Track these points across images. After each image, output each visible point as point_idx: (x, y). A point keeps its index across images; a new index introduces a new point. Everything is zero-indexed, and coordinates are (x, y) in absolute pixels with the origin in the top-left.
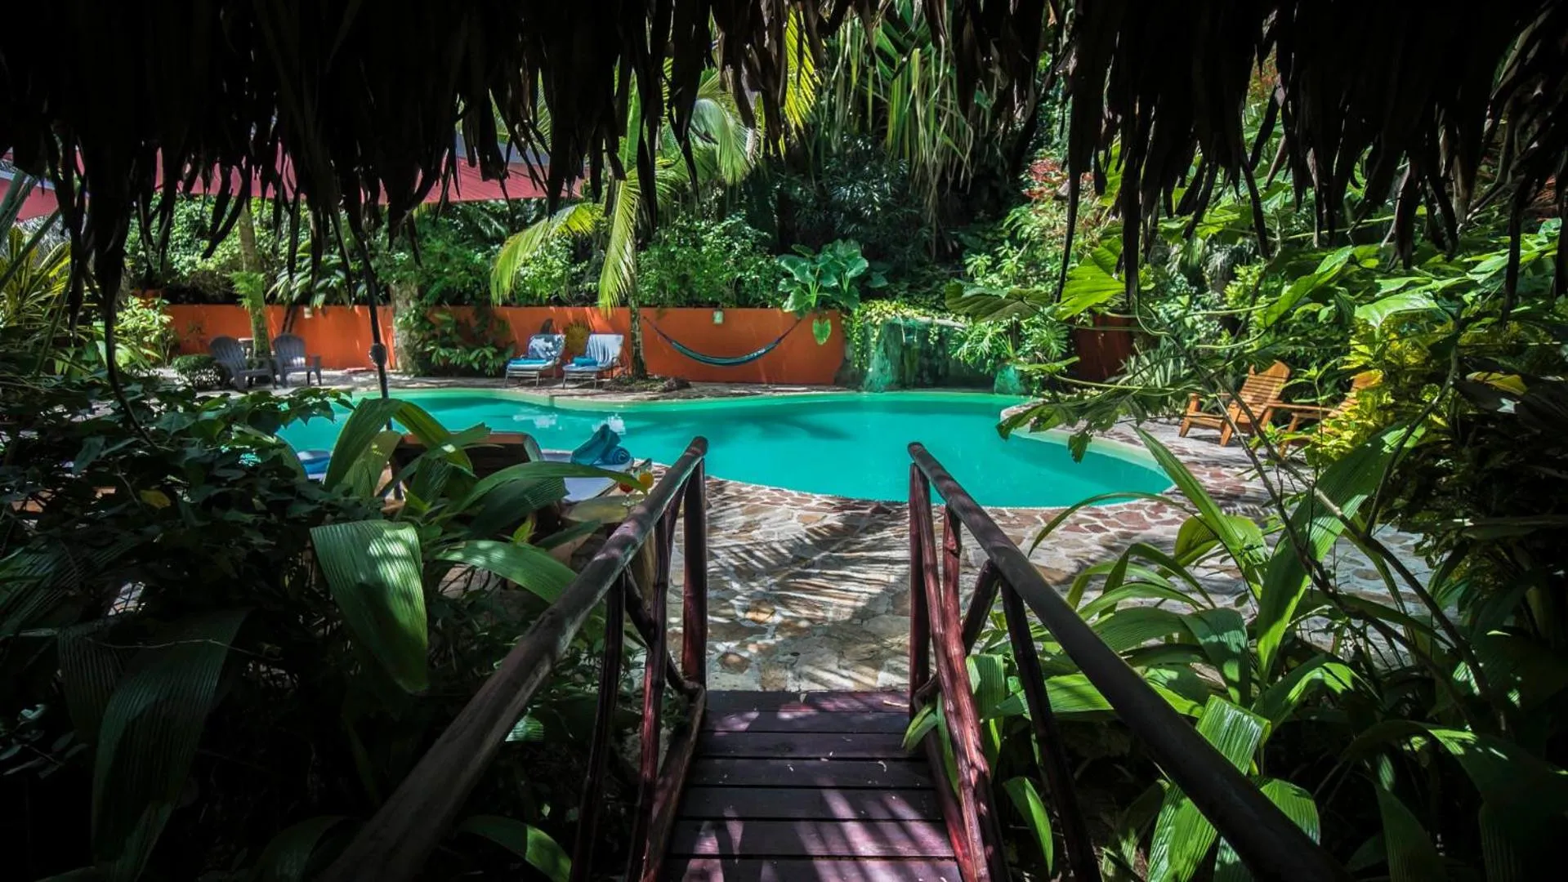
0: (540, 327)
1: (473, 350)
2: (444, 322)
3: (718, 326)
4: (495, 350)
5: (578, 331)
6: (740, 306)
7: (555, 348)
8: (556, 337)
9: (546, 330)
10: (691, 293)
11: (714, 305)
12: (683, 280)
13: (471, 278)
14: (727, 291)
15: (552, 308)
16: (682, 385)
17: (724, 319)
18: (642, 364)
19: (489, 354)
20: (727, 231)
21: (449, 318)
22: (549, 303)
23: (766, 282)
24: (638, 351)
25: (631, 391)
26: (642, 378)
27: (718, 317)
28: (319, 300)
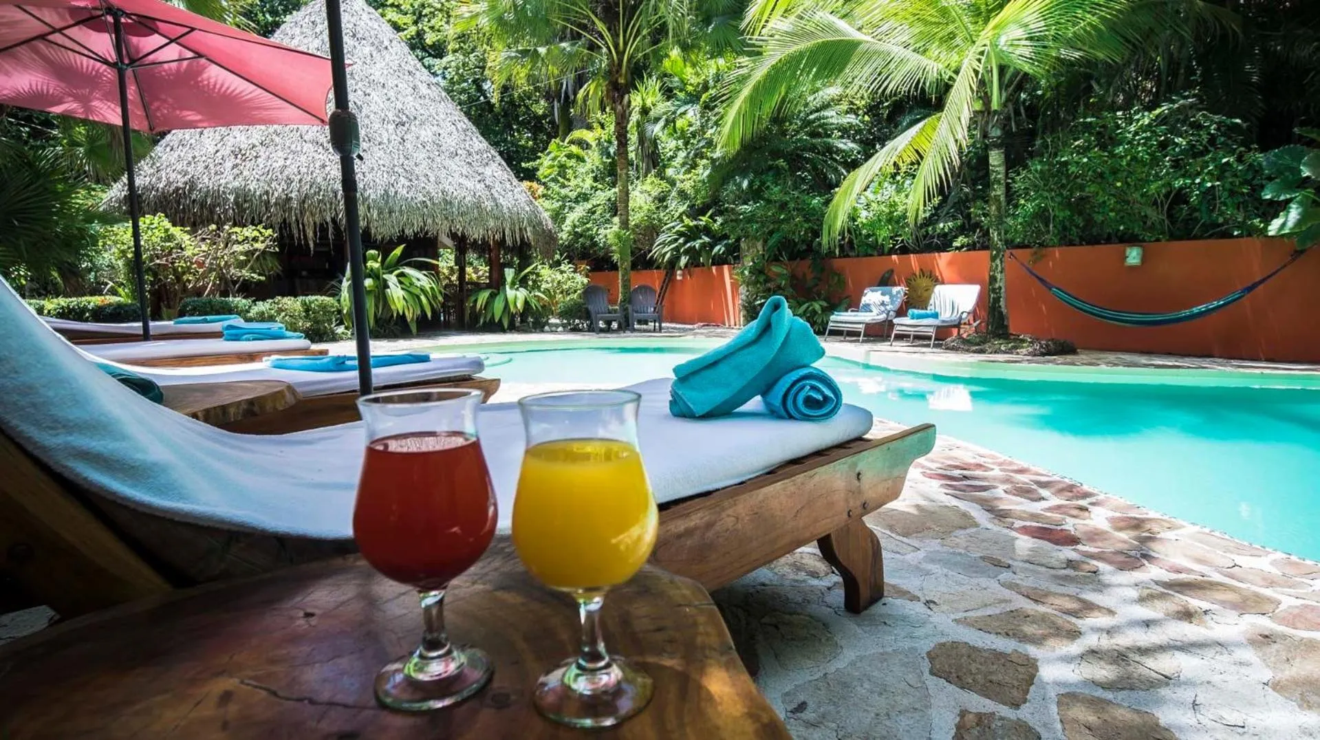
0: (878, 281)
1: (804, 303)
2: (779, 275)
3: (1133, 268)
4: (825, 304)
5: (924, 282)
6: (1173, 237)
7: (892, 302)
8: (895, 290)
9: (885, 281)
10: (1089, 222)
11: (1130, 239)
12: (1080, 206)
13: (806, 225)
14: (1153, 215)
15: (894, 257)
16: (1061, 349)
17: (1144, 259)
18: (1001, 317)
19: (817, 306)
20: (1162, 120)
21: (785, 272)
22: (892, 251)
23: (1232, 193)
24: (997, 300)
25: (982, 352)
26: (999, 337)
27: (1134, 256)
28: (683, 260)
